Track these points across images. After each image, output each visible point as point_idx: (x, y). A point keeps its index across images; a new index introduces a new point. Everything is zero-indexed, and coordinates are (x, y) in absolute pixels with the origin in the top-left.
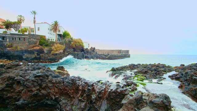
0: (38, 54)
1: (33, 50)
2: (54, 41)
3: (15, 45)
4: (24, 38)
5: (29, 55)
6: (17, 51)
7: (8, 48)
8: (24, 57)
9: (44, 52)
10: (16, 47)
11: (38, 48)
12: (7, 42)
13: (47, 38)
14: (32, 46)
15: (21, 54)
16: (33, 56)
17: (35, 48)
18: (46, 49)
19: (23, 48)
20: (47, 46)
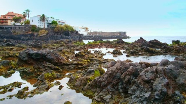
0: (30, 37)
1: (27, 34)
2: (43, 28)
3: (17, 32)
4: (22, 27)
5: (25, 38)
6: (18, 35)
7: (13, 33)
8: (22, 39)
9: (34, 35)
10: (17, 33)
11: (30, 33)
12: (13, 30)
13: (37, 26)
14: (26, 32)
15: (20, 37)
16: (27, 38)
17: (28, 33)
18: (35, 34)
19: (21, 33)
20: (37, 31)
